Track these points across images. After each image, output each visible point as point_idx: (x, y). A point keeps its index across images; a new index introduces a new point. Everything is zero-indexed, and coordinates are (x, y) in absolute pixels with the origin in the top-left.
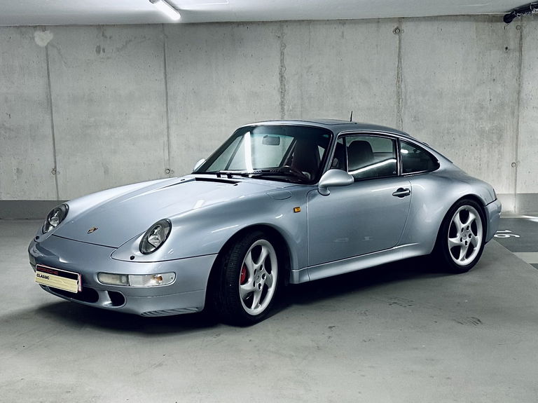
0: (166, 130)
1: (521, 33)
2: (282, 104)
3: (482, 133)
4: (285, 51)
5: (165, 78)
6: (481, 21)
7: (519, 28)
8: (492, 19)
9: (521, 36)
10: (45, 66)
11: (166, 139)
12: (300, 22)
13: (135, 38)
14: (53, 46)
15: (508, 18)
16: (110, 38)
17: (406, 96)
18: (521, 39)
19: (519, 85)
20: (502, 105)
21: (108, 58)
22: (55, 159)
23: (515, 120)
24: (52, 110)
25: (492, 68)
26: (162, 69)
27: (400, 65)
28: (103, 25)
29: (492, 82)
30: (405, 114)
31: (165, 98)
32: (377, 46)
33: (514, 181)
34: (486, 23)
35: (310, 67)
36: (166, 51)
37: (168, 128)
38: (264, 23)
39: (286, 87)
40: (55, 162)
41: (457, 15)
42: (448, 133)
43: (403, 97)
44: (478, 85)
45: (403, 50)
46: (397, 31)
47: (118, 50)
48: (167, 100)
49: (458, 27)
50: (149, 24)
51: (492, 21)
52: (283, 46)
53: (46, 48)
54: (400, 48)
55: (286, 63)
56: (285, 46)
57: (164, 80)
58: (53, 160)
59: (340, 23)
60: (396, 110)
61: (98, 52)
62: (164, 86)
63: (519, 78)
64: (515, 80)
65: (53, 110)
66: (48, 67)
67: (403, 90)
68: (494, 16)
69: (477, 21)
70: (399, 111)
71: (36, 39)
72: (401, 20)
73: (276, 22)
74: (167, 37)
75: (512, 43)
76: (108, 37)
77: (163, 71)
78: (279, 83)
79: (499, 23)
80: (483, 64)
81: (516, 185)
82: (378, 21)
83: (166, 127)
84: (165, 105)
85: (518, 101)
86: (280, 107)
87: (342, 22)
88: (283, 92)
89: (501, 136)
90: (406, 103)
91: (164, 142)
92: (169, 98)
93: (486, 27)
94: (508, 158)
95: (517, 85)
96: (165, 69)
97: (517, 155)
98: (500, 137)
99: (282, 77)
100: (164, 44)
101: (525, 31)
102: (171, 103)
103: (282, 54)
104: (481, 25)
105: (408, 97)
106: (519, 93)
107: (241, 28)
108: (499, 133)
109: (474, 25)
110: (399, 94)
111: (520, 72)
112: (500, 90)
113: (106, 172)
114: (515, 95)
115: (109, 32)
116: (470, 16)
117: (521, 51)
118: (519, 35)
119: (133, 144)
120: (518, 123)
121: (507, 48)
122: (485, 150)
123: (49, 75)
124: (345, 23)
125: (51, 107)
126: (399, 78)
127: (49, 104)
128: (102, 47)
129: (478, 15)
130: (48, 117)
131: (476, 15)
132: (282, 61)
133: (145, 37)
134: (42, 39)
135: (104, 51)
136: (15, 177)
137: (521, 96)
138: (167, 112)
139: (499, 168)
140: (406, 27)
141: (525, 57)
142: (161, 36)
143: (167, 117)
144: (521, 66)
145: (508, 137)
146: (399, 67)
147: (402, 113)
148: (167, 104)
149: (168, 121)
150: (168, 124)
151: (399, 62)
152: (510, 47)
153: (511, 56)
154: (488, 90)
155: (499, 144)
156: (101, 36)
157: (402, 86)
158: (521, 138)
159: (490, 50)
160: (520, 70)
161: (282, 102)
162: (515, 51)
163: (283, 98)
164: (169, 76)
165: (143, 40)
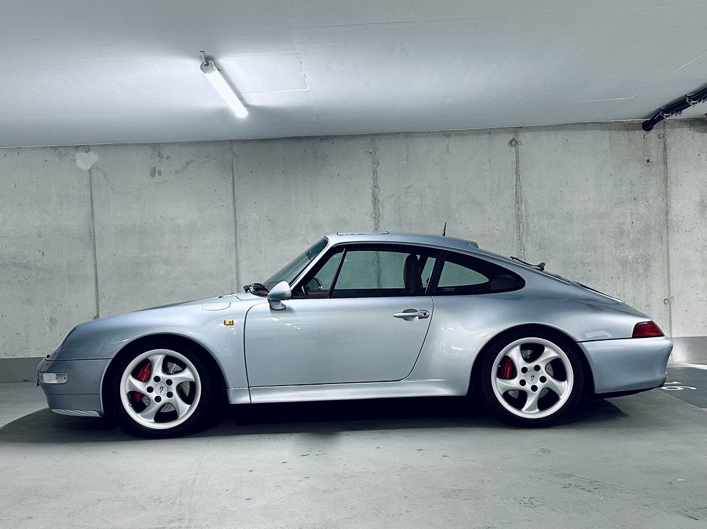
0: (235, 266)
1: (665, 142)
3: (624, 263)
4: (379, 169)
5: (234, 204)
6: (615, 130)
7: (662, 137)
8: (628, 127)
9: (665, 146)
10: (88, 193)
11: (234, 274)
12: (396, 134)
13: (198, 157)
14: (98, 169)
15: (647, 126)
16: (168, 158)
17: (527, 220)
18: (665, 149)
19: (667, 204)
20: (647, 228)
21: (165, 182)
22: (98, 305)
23: (665, 246)
24: (95, 245)
25: (632, 185)
26: (230, 191)
27: (518, 184)
28: (159, 144)
29: (633, 200)
30: (527, 241)
31: (233, 228)
32: (489, 161)
33: (668, 322)
34: (621, 132)
35: (409, 187)
36: (235, 172)
37: (237, 263)
38: (352, 137)
39: (381, 211)
40: (98, 308)
41: (584, 123)
42: (582, 263)
43: (524, 221)
44: (615, 205)
45: (521, 165)
46: (514, 143)
47: (177, 172)
48: (236, 229)
49: (587, 137)
50: (214, 141)
51: (628, 130)
52: (376, 163)
53: (90, 171)
54: (517, 162)
55: (380, 183)
56: (379, 163)
57: (232, 206)
58: (96, 306)
59: (444, 135)
60: (516, 237)
61: (153, 175)
62: (232, 214)
63: (666, 196)
64: (660, 199)
65: (97, 245)
66: (91, 194)
67: (524, 212)
68: (630, 123)
69: (610, 129)
70: (520, 238)
71: (78, 162)
72: (517, 129)
73: (367, 135)
74: (236, 156)
75: (654, 154)
76: (165, 157)
77: (231, 195)
78: (372, 207)
79: (637, 132)
80: (620, 180)
81: (671, 326)
82: (490, 131)
83: (235, 262)
84: (233, 236)
85: (667, 223)
87: (447, 134)
88: (377, 217)
89: (648, 266)
90: (528, 228)
91: (232, 281)
93: (622, 137)
94: (659, 294)
95: (663, 204)
96: (234, 193)
97: (669, 289)
98: (647, 268)
99: (375, 200)
100: (233, 164)
101: (669, 140)
102: (241, 234)
103: (375, 172)
104: (615, 134)
105: (530, 220)
106: (667, 213)
107: (325, 143)
108: (647, 262)
109: (607, 134)
110: (518, 218)
111: (666, 188)
112: (643, 210)
114: (663, 216)
115: (166, 152)
116: (601, 123)
117: (665, 163)
118: (662, 145)
120: (668, 250)
121: (648, 161)
122: (630, 284)
123: (92, 204)
124: (450, 135)
125: (94, 241)
126: (518, 198)
127: (92, 239)
128: (157, 169)
129: (610, 122)
130: (90, 254)
131: (608, 123)
132: (375, 180)
133: (209, 156)
134: (85, 161)
135: (160, 173)
136: (48, 328)
137: (670, 217)
138: (236, 244)
139: (648, 306)
140: (524, 138)
141: (673, 171)
142: (228, 155)
143: (236, 248)
144: (666, 182)
145: (657, 266)
146: (518, 185)
147: (524, 239)
148: (236, 235)
149: (237, 256)
150: (237, 259)
151: (518, 179)
152: (652, 160)
153: (654, 169)
154: (629, 212)
155: (647, 276)
156: (156, 156)
157: (523, 208)
158: (674, 269)
159: (628, 163)
160: (667, 186)
161: (376, 229)
162: (659, 164)
163: (377, 224)
164: (238, 201)
165: (207, 159)
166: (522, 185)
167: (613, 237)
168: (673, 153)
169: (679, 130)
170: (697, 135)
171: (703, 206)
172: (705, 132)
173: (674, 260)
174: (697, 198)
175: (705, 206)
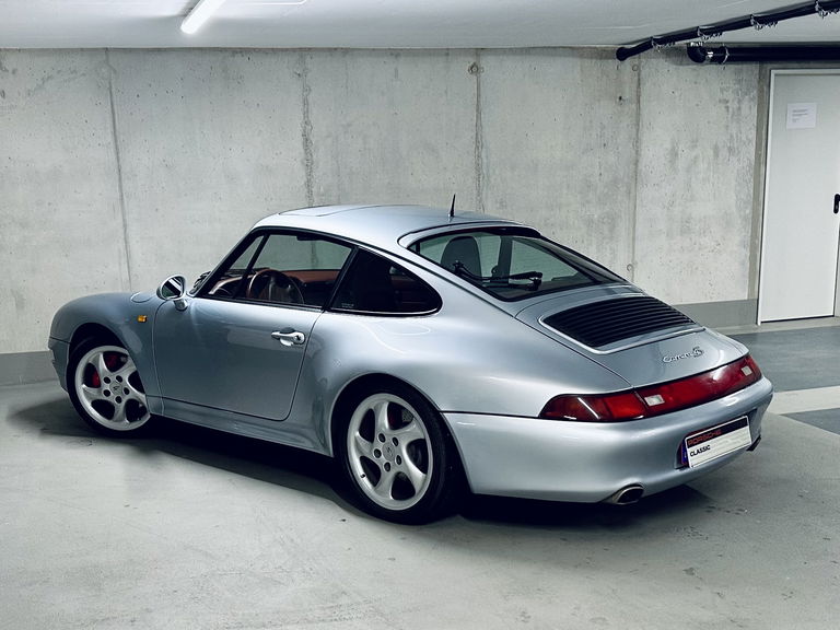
0: (122, 231)
1: (639, 75)
2: (308, 184)
3: (589, 222)
4: (310, 98)
5: (116, 141)
6: (587, 57)
7: (637, 69)
8: (601, 54)
9: (639, 80)
11: (121, 245)
12: (332, 51)
13: (59, 72)
15: (623, 54)
16: (14, 72)
17: (488, 170)
18: (639, 84)
19: (637, 151)
20: (615, 181)
21: (12, 107)
23: (631, 203)
25: (603, 127)
26: (109, 124)
27: (479, 122)
29: (602, 148)
30: (487, 197)
31: (117, 176)
32: (446, 92)
34: (594, 61)
35: (349, 125)
36: (114, 96)
37: (125, 226)
38: (274, 51)
39: (314, 157)
41: (555, 48)
43: (485, 172)
44: (583, 153)
45: (482, 99)
46: (475, 69)
47: (29, 93)
48: (120, 178)
49: (554, 67)
50: (82, 50)
51: (601, 58)
52: (307, 89)
54: (479, 96)
55: (312, 119)
56: (310, 90)
57: (112, 145)
59: (392, 54)
60: (475, 192)
62: (113, 157)
63: (637, 141)
64: (631, 145)
67: (485, 161)
68: (604, 50)
69: (581, 56)
70: (479, 194)
72: (478, 52)
73: (294, 50)
74: (115, 71)
75: (627, 90)
76: (10, 71)
77: (110, 130)
78: (302, 151)
79: (611, 61)
80: (591, 122)
82: (447, 53)
83: (121, 224)
84: (118, 188)
85: (636, 176)
86: (306, 189)
87: (395, 53)
88: (309, 165)
89: (614, 226)
90: (489, 181)
91: (119, 251)
92: (123, 175)
93: (593, 66)
94: (623, 258)
95: (634, 152)
96: (113, 127)
97: (633, 253)
98: (612, 230)
99: (306, 140)
100: (110, 83)
101: (644, 73)
102: (126, 184)
103: (306, 102)
104: (587, 62)
105: (491, 171)
106: (636, 163)
107: (238, 58)
108: (612, 221)
109: (578, 62)
110: (478, 167)
111: (637, 133)
112: (612, 159)
113: (20, 304)
114: (632, 167)
116: (571, 48)
117: (638, 102)
118: (636, 78)
119: (66, 256)
120: (635, 207)
121: (620, 98)
122: (594, 246)
124: (399, 55)
126: (479, 143)
129: (583, 48)
131: (579, 49)
132: (306, 113)
133: (75, 71)
135: (3, 94)
137: (640, 168)
138: (122, 199)
140: (487, 63)
141: (645, 112)
142: (104, 70)
143: (123, 208)
144: (638, 125)
145: (622, 229)
146: (478, 126)
147: (484, 196)
148: (121, 187)
149: (124, 215)
150: (124, 220)
152: (625, 97)
153: (627, 109)
154: (597, 161)
155: (611, 238)
157: (483, 155)
158: (640, 229)
159: (599, 100)
160: (638, 130)
161: (309, 181)
162: (631, 102)
163: (309, 174)
164: (121, 138)
165: (72, 76)
166: (483, 124)
167: (581, 193)
168: (646, 88)
169: (654, 61)
170: (672, 67)
171: (674, 154)
172: (681, 64)
173: (640, 218)
174: (668, 146)
175: (676, 154)
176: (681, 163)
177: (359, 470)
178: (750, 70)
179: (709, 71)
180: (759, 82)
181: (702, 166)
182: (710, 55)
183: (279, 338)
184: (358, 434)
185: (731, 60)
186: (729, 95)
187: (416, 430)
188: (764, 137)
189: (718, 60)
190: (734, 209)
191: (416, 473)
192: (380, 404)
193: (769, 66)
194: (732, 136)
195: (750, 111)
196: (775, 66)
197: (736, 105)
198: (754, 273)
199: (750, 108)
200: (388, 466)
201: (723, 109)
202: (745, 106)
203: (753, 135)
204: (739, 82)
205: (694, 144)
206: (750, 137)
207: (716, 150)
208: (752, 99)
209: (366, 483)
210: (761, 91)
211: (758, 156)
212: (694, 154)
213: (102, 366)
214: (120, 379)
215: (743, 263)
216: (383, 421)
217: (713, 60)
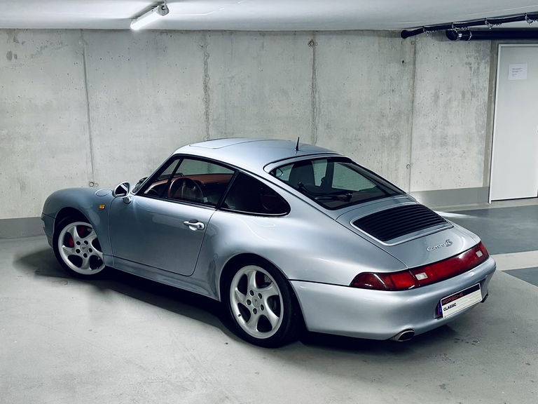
0: (89, 142)
1: (415, 47)
2: (207, 114)
3: (383, 138)
4: (209, 61)
5: (86, 87)
6: (383, 36)
7: (414, 43)
8: (391, 34)
9: (415, 50)
11: (88, 150)
12: (223, 32)
13: (51, 44)
15: (405, 34)
16: (23, 43)
17: (319, 106)
18: (415, 53)
20: (399, 113)
21: (21, 65)
23: (409, 126)
25: (392, 79)
26: (83, 73)
28: (14, 30)
29: (391, 92)
30: (319, 122)
31: (86, 108)
33: (408, 185)
34: (387, 38)
35: (233, 77)
36: (86, 58)
37: (91, 139)
38: (187, 32)
39: (211, 96)
41: (362, 30)
42: (355, 139)
43: (317, 106)
44: (380, 95)
45: (316, 62)
46: (312, 43)
47: (32, 56)
48: (88, 109)
49: (361, 42)
50: (66, 30)
51: (391, 37)
52: (207, 56)
54: (314, 60)
55: (210, 73)
56: (209, 56)
57: (84, 89)
59: (260, 34)
60: (311, 118)
61: (10, 58)
62: (85, 97)
63: (413, 88)
64: (409, 91)
67: (318, 100)
68: (393, 32)
69: (379, 36)
70: (314, 120)
72: (314, 33)
73: (199, 31)
74: (87, 43)
75: (407, 57)
76: (20, 42)
77: (83, 80)
78: (203, 93)
79: (397, 39)
80: (384, 76)
82: (295, 33)
83: (88, 138)
84: (87, 116)
85: (412, 110)
86: (205, 117)
87: (263, 34)
88: (207, 102)
90: (320, 113)
91: (87, 154)
92: (90, 108)
93: (386, 41)
94: (404, 161)
95: (412, 95)
96: (85, 78)
97: (411, 157)
98: (397, 142)
99: (206, 87)
100: (84, 51)
101: (418, 46)
102: (93, 114)
103: (206, 63)
104: (383, 40)
105: (321, 107)
106: (413, 102)
107: (164, 36)
108: (397, 138)
109: (377, 39)
110: (313, 104)
112: (397, 99)
113: (23, 187)
114: (410, 104)
115: (21, 37)
116: (374, 31)
117: (414, 64)
118: (413, 50)
119: (53, 158)
120: (412, 129)
121: (403, 62)
122: (386, 154)
124: (265, 35)
126: (314, 89)
128: (13, 53)
129: (380, 31)
131: (378, 31)
132: (206, 70)
133: (62, 43)
135: (16, 58)
137: (415, 105)
139: (396, 170)
140: (320, 40)
141: (418, 71)
142: (80, 43)
143: (89, 128)
144: (414, 78)
145: (404, 141)
146: (314, 78)
147: (317, 121)
149: (90, 132)
150: (90, 136)
151: (314, 73)
152: (406, 61)
153: (407, 69)
154: (388, 100)
155: (397, 148)
156: (12, 41)
157: (317, 96)
158: (415, 142)
159: (390, 63)
160: (414, 81)
161: (207, 111)
162: (410, 65)
163: (207, 108)
164: (89, 85)
165: (60, 46)
166: (317, 77)
167: (378, 120)
168: (420, 55)
169: (425, 38)
170: (436, 43)
171: (436, 97)
172: (442, 41)
173: (415, 135)
174: (433, 91)
175: (438, 97)
176: (441, 102)
177: (237, 311)
178: (485, 45)
179: (460, 45)
180: (491, 51)
181: (455, 104)
182: (460, 35)
183: (188, 225)
184: (237, 289)
185: (473, 38)
186: (472, 60)
187: (273, 290)
188: (494, 86)
189: (465, 38)
190: (474, 131)
191: (272, 316)
192: (251, 271)
193: (498, 42)
194: (473, 86)
195: (485, 70)
196: (502, 41)
197: (476, 66)
198: (487, 171)
199: (485, 68)
200: (255, 311)
201: (468, 68)
202: (482, 66)
203: (487, 84)
204: (478, 51)
205: (449, 90)
206: (485, 86)
207: (463, 94)
208: (485, 63)
209: (241, 320)
210: (492, 57)
211: (489, 98)
212: (449, 96)
213: (76, 234)
214: (86, 243)
215: (480, 165)
216: (253, 282)
217: (462, 39)
